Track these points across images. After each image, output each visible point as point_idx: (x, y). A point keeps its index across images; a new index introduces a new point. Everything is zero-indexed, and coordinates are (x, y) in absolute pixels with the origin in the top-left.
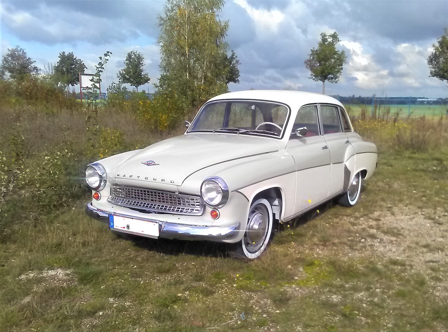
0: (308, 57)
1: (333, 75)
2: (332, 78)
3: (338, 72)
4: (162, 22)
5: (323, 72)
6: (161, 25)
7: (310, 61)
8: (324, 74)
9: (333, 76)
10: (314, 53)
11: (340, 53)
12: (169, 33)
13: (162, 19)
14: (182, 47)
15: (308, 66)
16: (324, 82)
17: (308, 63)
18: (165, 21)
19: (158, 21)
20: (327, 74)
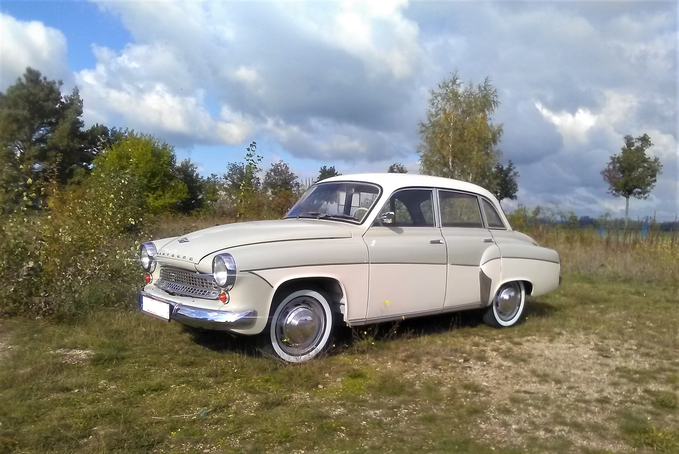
0: (606, 167)
1: (641, 188)
2: (640, 193)
3: (649, 185)
4: (424, 129)
5: (626, 185)
6: (422, 132)
7: (608, 171)
8: (627, 188)
9: (640, 190)
10: (615, 160)
11: (652, 159)
12: (430, 141)
13: (423, 125)
14: (444, 157)
15: (607, 178)
16: (627, 197)
17: (606, 173)
18: (427, 128)
19: (418, 128)
20: (632, 187)
